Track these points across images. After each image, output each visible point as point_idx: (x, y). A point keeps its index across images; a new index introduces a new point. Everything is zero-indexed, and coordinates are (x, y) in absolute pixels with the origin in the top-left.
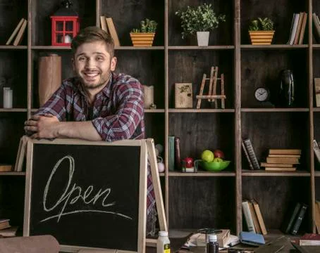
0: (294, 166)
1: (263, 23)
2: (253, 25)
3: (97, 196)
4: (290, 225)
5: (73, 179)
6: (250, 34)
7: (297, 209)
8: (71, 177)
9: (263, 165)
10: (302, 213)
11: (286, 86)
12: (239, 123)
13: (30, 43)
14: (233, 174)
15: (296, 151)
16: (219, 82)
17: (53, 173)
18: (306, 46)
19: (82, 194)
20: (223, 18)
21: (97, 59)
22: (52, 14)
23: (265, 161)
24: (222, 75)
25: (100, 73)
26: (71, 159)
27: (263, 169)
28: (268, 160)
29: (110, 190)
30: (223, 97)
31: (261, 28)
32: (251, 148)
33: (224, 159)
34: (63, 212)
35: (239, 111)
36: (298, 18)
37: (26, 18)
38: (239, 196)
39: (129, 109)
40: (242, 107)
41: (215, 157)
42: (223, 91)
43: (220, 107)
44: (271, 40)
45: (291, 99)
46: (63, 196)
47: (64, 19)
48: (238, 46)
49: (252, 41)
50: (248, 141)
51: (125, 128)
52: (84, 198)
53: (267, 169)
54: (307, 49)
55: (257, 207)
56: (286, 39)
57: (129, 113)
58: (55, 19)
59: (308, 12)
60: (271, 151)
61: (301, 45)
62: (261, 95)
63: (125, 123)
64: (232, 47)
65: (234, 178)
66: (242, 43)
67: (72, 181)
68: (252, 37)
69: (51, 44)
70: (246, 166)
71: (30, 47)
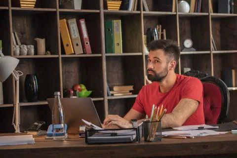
0: (130, 91)
6: (108, 3)
9: (112, 92)
14: (102, 99)
18: (139, 12)
44: (119, 8)
48: (102, 11)
49: (108, 7)
53: (115, 95)
54: (140, 14)
61: (136, 12)
66: (104, 9)
68: (108, 5)
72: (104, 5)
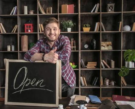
0: (95, 67)
1: (87, 25)
2: (84, 26)
3: (38, 83)
4: (93, 83)
5: (26, 76)
7: (95, 78)
8: (26, 75)
9: (86, 66)
10: (97, 80)
11: (93, 44)
12: (80, 55)
13: (18, 32)
14: (78, 69)
15: (96, 62)
16: (74, 43)
17: (18, 74)
18: (99, 32)
19: (31, 82)
20: (75, 24)
21: (54, 30)
22: (25, 24)
23: (87, 65)
24: (75, 41)
25: (55, 35)
26: (26, 68)
27: (86, 67)
28: (88, 65)
29: (43, 80)
30: (75, 47)
31: (86, 27)
32: (83, 62)
33: (75, 65)
34: (23, 90)
35: (80, 51)
36: (97, 24)
37: (17, 25)
38: (80, 75)
39: (67, 48)
40: (81, 50)
41: (73, 64)
42: (75, 45)
43: (74, 50)
44: (89, 30)
45: (95, 48)
46: (22, 83)
47: (28, 25)
48: (80, 32)
50: (82, 60)
51: (67, 55)
52: (32, 84)
54: (100, 33)
55: (84, 78)
56: (93, 30)
57: (68, 49)
58: (26, 25)
59: (100, 22)
60: (88, 63)
61: (98, 32)
62: (86, 46)
63: (67, 53)
64: (78, 32)
65: (78, 71)
66: (81, 31)
67: (26, 77)
68: (84, 29)
69: (24, 32)
70: (81, 67)
71: (18, 33)
72: (81, 28)
